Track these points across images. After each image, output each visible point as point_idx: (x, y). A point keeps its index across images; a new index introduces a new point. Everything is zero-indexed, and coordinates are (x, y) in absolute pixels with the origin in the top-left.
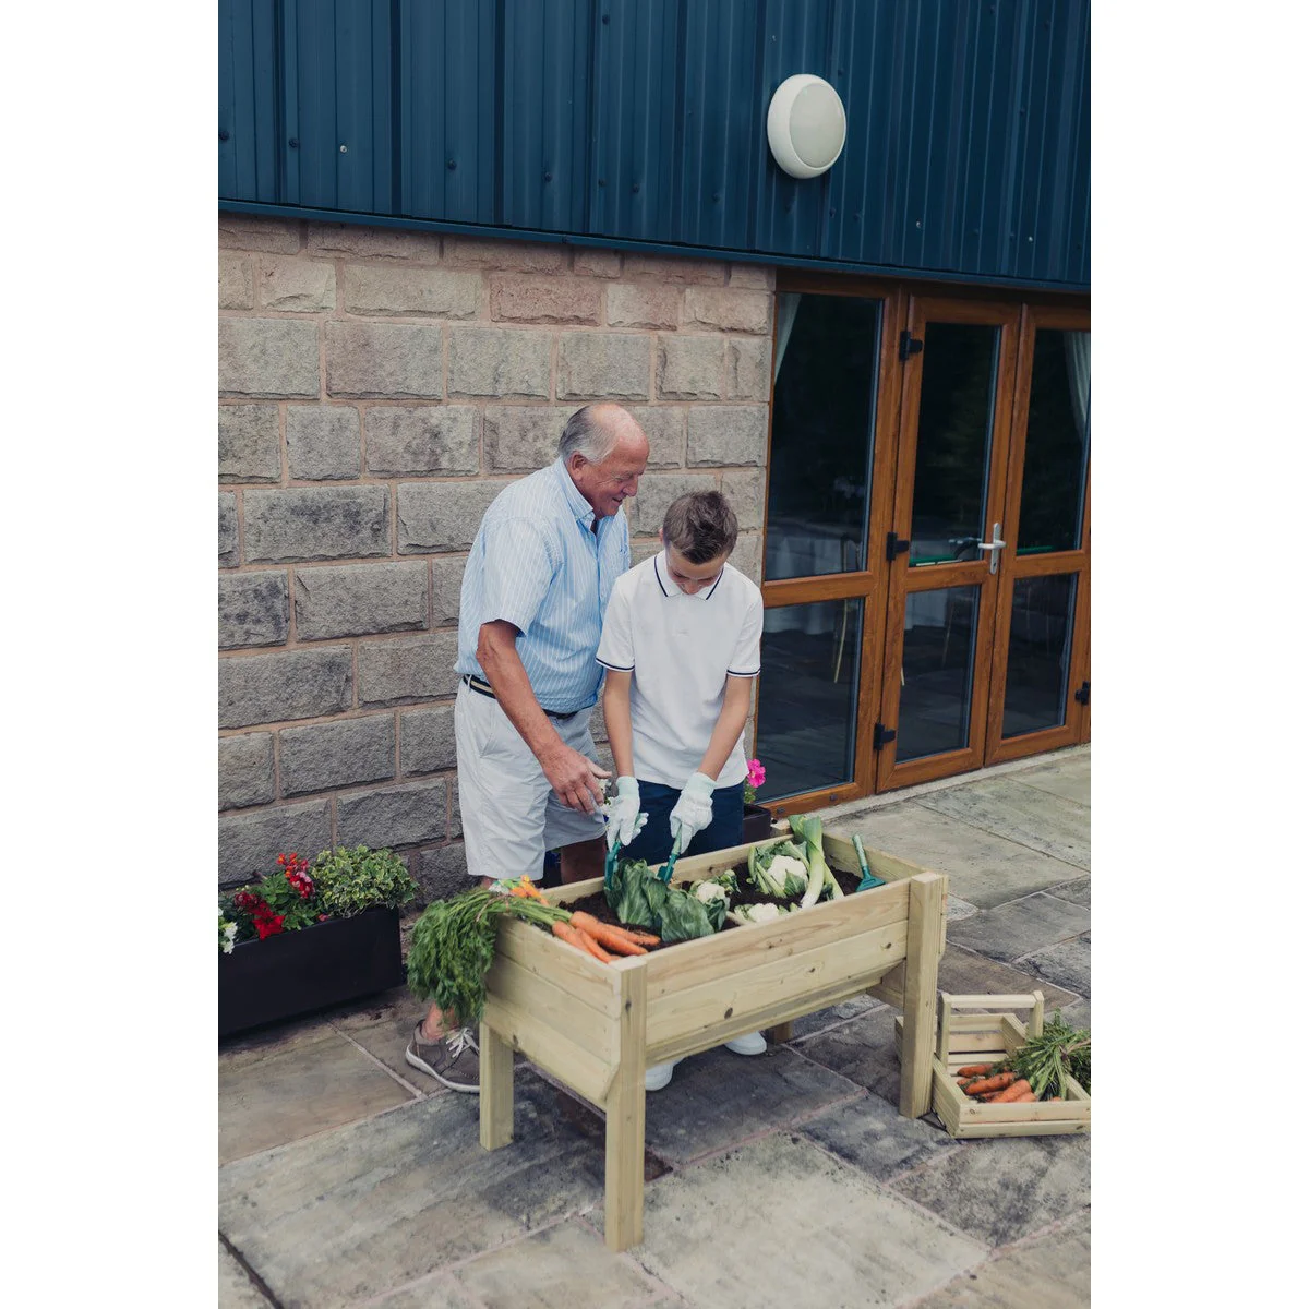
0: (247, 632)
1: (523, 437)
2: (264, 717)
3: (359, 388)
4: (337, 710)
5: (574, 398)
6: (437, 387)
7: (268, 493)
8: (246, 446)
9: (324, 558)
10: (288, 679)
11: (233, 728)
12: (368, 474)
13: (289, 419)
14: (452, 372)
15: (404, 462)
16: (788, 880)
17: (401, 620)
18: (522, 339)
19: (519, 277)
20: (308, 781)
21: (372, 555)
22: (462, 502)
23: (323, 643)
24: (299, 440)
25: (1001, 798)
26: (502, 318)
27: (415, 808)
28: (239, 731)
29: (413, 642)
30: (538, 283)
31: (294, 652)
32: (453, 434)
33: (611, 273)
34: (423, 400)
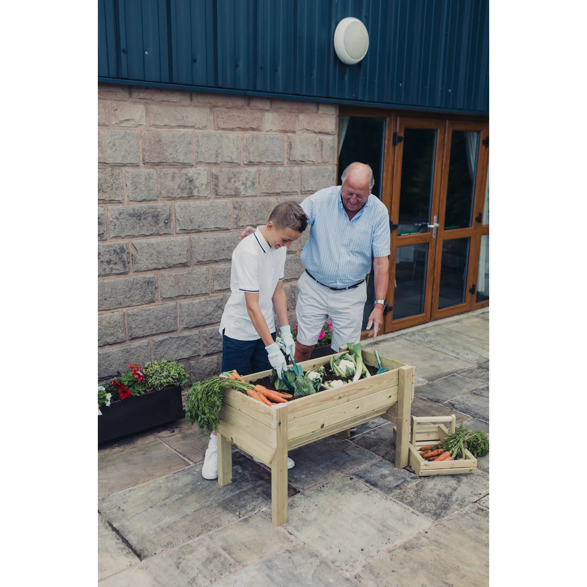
0: (111, 269)
1: (229, 181)
2: (120, 305)
3: (157, 160)
4: (152, 301)
5: (251, 164)
6: (191, 159)
7: (118, 207)
8: (108, 187)
9: (145, 236)
10: (130, 288)
11: (106, 310)
12: (162, 198)
13: (127, 174)
14: (197, 153)
15: (178, 193)
16: (347, 370)
17: (178, 262)
18: (228, 138)
19: (226, 110)
20: (140, 333)
21: (165, 234)
22: (203, 210)
23: (145, 273)
24: (131, 184)
25: (438, 334)
26: (219, 129)
27: (187, 343)
28: (109, 311)
29: (184, 271)
30: (235, 113)
31: (132, 277)
32: (198, 180)
33: (267, 108)
34: (185, 165)
